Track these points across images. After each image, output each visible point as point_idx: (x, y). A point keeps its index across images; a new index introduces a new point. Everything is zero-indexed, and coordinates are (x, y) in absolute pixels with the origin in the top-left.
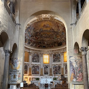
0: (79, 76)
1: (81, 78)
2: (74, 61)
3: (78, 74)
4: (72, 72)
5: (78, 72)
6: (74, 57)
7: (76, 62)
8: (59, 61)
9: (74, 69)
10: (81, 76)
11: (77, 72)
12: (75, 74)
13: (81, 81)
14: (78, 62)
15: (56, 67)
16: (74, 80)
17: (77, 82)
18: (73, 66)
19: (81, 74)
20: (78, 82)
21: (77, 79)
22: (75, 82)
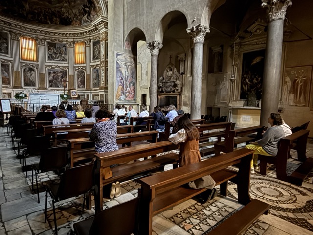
0: (129, 92)
1: (132, 94)
2: (123, 63)
3: (128, 88)
4: (120, 83)
5: (128, 84)
6: (125, 57)
7: (126, 65)
8: (63, 60)
9: (122, 79)
10: (133, 91)
11: (126, 85)
12: (123, 87)
13: (132, 99)
14: (129, 66)
15: (54, 73)
16: (122, 98)
17: (126, 101)
18: (121, 73)
19: (132, 88)
20: (128, 101)
21: (126, 97)
22: (123, 101)
